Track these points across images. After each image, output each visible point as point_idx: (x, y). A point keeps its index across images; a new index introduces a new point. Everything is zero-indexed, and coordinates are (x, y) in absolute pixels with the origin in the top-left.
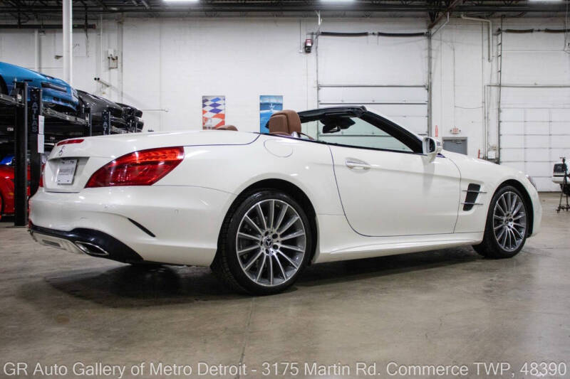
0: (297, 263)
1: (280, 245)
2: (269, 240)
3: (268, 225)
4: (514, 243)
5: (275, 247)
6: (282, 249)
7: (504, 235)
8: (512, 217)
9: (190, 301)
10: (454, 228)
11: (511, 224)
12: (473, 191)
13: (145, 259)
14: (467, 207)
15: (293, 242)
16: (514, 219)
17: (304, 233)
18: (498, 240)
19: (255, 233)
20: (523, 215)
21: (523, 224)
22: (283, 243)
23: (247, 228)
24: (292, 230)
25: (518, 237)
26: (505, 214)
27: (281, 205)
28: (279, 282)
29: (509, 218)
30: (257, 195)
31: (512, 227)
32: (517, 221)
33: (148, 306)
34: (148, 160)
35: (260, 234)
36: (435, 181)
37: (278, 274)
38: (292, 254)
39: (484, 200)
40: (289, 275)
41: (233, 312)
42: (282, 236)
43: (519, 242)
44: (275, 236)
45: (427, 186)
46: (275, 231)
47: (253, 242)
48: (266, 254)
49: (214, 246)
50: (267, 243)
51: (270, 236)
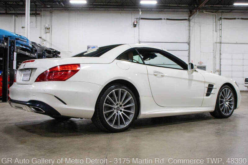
0: (131, 118)
1: (123, 110)
2: (118, 107)
3: (118, 101)
4: (228, 112)
5: (121, 111)
6: (124, 112)
7: (224, 108)
8: (228, 100)
9: (82, 135)
10: (202, 104)
11: (227, 103)
12: (210, 88)
13: (62, 114)
14: (208, 95)
15: (129, 108)
16: (228, 101)
17: (134, 105)
18: (221, 110)
19: (112, 104)
20: (233, 98)
21: (233, 103)
22: (125, 109)
23: (108, 102)
24: (129, 103)
25: (230, 109)
26: (224, 98)
27: (124, 91)
28: (122, 127)
29: (226, 100)
30: (113, 87)
31: (228, 104)
32: (230, 102)
33: (62, 136)
34: (64, 69)
35: (114, 105)
36: (193, 83)
37: (122, 123)
38: (128, 114)
39: (215, 92)
40: (127, 124)
41: (102, 140)
42: (124, 105)
43: (231, 111)
44: (121, 106)
45: (190, 85)
46: (121, 103)
47: (111, 108)
48: (117, 114)
49: (93, 109)
50: (117, 109)
51: (119, 106)
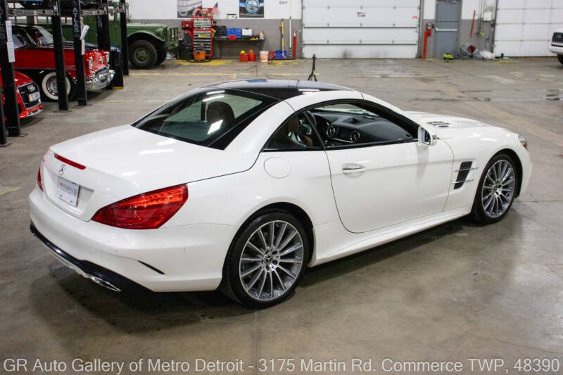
0: (296, 271)
1: (279, 260)
2: (268, 257)
3: (269, 244)
4: (501, 208)
5: (275, 262)
6: (281, 264)
7: (489, 197)
8: (501, 184)
11: (499, 191)
12: (466, 167)
13: (155, 291)
14: (457, 186)
16: (503, 185)
17: (302, 246)
18: (485, 208)
20: (512, 179)
21: (511, 190)
22: (282, 257)
25: (505, 201)
26: (494, 182)
27: (280, 224)
28: (278, 293)
29: (498, 185)
30: (259, 219)
31: (500, 193)
32: (503, 192)
35: (261, 254)
36: (429, 169)
37: (277, 285)
38: (290, 266)
39: (474, 176)
40: (289, 284)
42: (281, 252)
43: (506, 206)
44: (275, 253)
45: (420, 174)
46: (274, 248)
47: (254, 264)
48: (266, 271)
49: (218, 276)
50: (267, 260)
51: (270, 253)
